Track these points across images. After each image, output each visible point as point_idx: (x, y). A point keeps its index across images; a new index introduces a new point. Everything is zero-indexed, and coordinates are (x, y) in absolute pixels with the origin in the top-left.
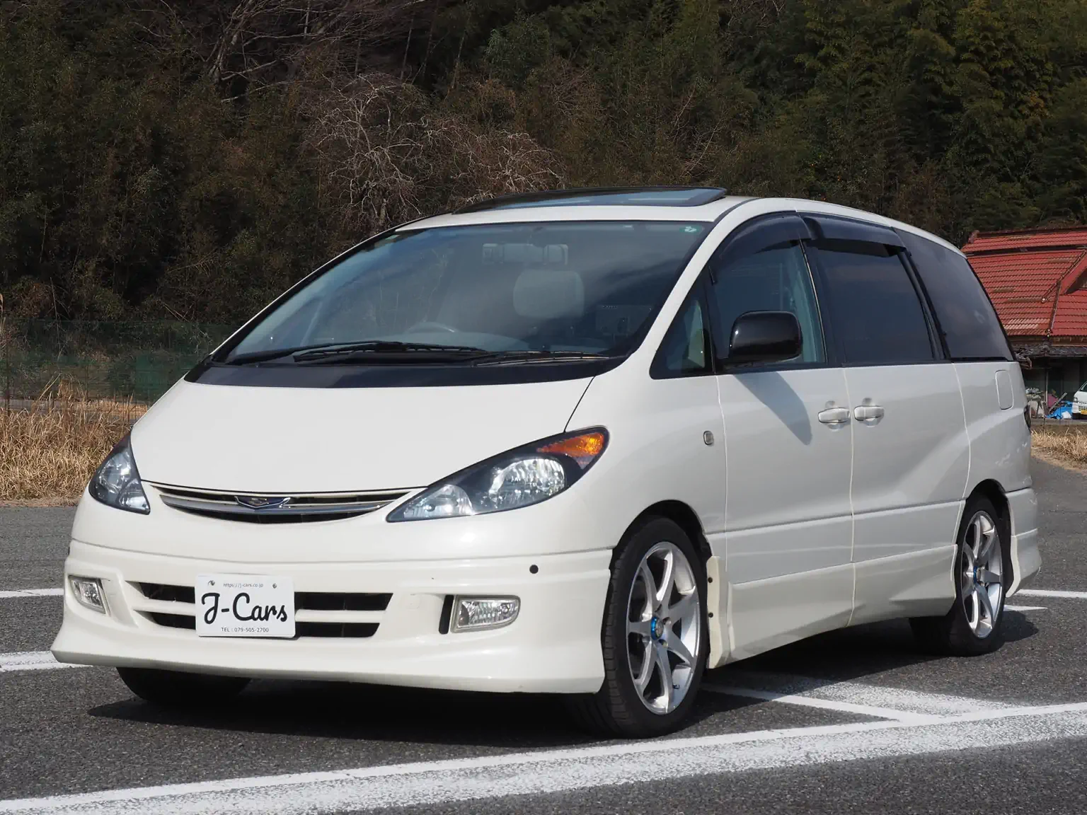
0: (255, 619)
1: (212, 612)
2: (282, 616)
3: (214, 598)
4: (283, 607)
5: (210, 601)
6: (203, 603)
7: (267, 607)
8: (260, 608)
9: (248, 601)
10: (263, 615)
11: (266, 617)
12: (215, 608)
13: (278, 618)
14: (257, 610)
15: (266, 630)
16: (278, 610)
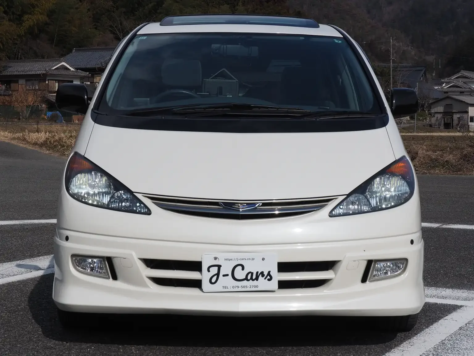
0: (248, 280)
1: (216, 277)
2: (269, 277)
3: (217, 268)
4: (269, 272)
5: (214, 270)
6: (209, 271)
7: (257, 272)
8: (252, 274)
9: (243, 269)
10: (254, 277)
11: (257, 279)
12: (218, 274)
13: (265, 279)
14: (250, 274)
15: (257, 286)
16: (266, 273)
